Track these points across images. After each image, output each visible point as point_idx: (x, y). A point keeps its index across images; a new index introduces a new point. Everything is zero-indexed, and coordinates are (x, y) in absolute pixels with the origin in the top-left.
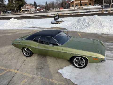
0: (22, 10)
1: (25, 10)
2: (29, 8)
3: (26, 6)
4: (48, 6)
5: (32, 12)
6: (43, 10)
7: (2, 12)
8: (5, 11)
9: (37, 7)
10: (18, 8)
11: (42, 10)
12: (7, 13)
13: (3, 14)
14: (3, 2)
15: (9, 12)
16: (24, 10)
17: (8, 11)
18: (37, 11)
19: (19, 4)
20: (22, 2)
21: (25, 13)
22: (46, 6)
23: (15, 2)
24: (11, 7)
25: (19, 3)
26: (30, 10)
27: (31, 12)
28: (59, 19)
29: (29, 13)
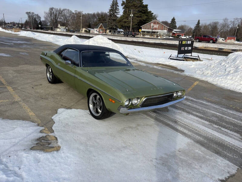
0: (143, 30)
1: (148, 32)
2: (156, 29)
3: (152, 25)
4: (199, 30)
5: (159, 38)
6: (185, 38)
7: (109, 29)
8: (113, 29)
9: (175, 30)
10: (136, 26)
11: (183, 37)
12: (116, 32)
13: (110, 33)
14: (116, 12)
15: (119, 32)
16: (144, 32)
17: (119, 30)
18: (171, 37)
19: (140, 19)
20: (147, 16)
21: (146, 36)
22: (195, 29)
23: (134, 14)
24: (125, 22)
25: (141, 17)
26: (157, 32)
27: (157, 37)
28: (191, 53)
29: (152, 37)
